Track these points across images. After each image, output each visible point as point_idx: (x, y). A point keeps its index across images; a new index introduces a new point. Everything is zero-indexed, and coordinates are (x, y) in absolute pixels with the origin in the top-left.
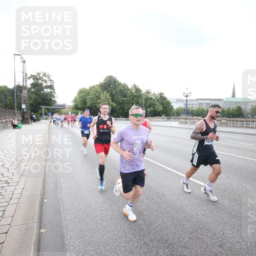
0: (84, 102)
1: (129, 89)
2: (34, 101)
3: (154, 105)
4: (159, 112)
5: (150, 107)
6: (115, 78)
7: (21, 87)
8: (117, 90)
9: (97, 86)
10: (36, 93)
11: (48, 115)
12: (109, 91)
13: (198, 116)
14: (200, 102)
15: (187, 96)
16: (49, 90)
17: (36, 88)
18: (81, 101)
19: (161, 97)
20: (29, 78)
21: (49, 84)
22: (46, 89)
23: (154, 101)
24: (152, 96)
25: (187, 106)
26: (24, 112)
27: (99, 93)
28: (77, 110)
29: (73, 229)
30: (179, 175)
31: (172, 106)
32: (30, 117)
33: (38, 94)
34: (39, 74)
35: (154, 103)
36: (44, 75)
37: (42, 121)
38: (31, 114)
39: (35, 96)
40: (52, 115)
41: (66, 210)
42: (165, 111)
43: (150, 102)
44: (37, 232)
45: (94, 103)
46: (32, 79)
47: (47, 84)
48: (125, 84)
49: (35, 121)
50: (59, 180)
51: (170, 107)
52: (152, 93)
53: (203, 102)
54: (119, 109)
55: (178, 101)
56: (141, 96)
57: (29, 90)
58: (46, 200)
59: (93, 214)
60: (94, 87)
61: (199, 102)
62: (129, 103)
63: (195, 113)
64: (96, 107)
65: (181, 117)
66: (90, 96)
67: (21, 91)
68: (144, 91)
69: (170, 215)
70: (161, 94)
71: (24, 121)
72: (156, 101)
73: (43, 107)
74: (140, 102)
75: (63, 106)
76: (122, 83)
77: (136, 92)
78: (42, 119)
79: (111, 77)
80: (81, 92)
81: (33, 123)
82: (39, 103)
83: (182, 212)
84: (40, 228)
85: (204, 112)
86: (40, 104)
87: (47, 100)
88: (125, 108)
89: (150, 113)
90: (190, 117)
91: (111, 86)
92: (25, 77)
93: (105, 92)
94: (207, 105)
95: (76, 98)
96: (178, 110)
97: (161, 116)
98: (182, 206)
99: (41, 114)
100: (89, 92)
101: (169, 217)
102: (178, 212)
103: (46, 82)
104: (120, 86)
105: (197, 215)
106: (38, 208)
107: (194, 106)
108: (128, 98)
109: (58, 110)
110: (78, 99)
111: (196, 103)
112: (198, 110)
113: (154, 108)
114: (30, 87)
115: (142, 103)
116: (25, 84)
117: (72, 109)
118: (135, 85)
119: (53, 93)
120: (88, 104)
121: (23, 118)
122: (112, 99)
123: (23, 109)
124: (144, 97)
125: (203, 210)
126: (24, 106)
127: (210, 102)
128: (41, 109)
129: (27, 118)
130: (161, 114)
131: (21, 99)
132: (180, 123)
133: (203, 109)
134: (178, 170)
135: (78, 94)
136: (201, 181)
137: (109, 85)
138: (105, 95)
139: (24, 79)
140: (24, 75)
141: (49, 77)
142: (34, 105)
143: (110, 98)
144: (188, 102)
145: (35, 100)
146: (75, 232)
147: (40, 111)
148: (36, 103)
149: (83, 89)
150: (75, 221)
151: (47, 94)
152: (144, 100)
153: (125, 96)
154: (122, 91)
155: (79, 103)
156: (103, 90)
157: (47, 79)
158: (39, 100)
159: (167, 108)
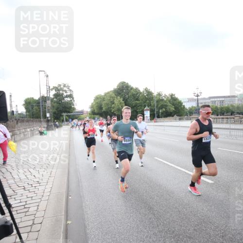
1: (141, 93)
2: (56, 110)
3: (166, 106)
4: (171, 113)
5: (162, 109)
6: (128, 83)
7: (46, 98)
8: (130, 94)
9: (111, 92)
10: (58, 103)
11: (69, 121)
12: (122, 95)
14: (213, 100)
15: (198, 96)
16: (69, 99)
17: (58, 98)
18: (97, 106)
19: (172, 98)
21: (69, 94)
22: (67, 98)
23: (165, 102)
24: (164, 98)
25: (198, 106)
26: (48, 120)
27: (113, 97)
28: (94, 114)
31: (184, 106)
32: (54, 124)
33: (60, 103)
34: (60, 85)
35: (166, 104)
36: (64, 86)
38: (54, 122)
39: (58, 105)
40: (72, 120)
42: (178, 111)
43: (161, 103)
45: (108, 108)
46: (54, 90)
47: (67, 94)
48: (137, 89)
49: (57, 127)
50: (81, 180)
51: (182, 107)
52: (163, 95)
53: (216, 99)
55: (190, 100)
56: (153, 98)
57: (52, 100)
58: (70, 197)
60: (108, 93)
61: (211, 100)
62: (141, 106)
64: (111, 111)
66: (105, 102)
67: (46, 102)
68: (155, 94)
70: (172, 95)
71: (48, 129)
72: (168, 102)
73: (64, 114)
74: (152, 104)
75: (82, 112)
76: (134, 87)
77: (147, 95)
78: (64, 125)
79: (123, 83)
80: (97, 98)
82: (60, 111)
85: (218, 110)
86: (62, 112)
87: (67, 108)
88: (138, 111)
89: (162, 113)
91: (124, 91)
92: (49, 90)
93: (119, 97)
94: (220, 103)
95: (92, 104)
96: (191, 109)
97: (173, 116)
99: (63, 121)
100: (104, 98)
103: (66, 92)
104: (132, 91)
106: (64, 206)
108: (141, 101)
109: (77, 116)
110: (95, 104)
111: (209, 101)
113: (166, 109)
114: (52, 97)
115: (154, 105)
116: (48, 95)
117: (90, 114)
118: (146, 88)
119: (73, 101)
120: (104, 109)
121: (48, 125)
122: (125, 103)
123: (48, 117)
124: (155, 99)
126: (48, 115)
127: (223, 99)
128: (62, 116)
129: (51, 125)
130: (173, 114)
131: (45, 108)
133: (217, 107)
135: (94, 100)
136: (209, 179)
137: (122, 90)
138: (119, 100)
139: (47, 91)
140: (48, 87)
141: (68, 87)
142: (57, 112)
143: (123, 102)
144: (199, 101)
145: (58, 108)
147: (62, 118)
149: (98, 95)
151: (68, 103)
152: (155, 102)
153: (137, 100)
154: (135, 94)
155: (95, 108)
156: (117, 96)
157: (67, 89)
158: (61, 108)
159: (180, 108)
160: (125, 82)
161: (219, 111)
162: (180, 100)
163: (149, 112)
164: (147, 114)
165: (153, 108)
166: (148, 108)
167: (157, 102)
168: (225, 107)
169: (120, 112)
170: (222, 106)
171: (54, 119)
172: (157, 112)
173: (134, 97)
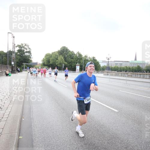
0: (49, 61)
1: (75, 54)
6: (67, 48)
7: (12, 52)
8: (68, 55)
9: (56, 52)
11: (27, 68)
12: (63, 55)
13: (115, 71)
14: (116, 63)
15: (109, 59)
16: (28, 54)
17: (20, 53)
18: (46, 60)
19: (93, 59)
20: (16, 47)
21: (28, 50)
22: (26, 53)
24: (88, 59)
25: (108, 65)
26: (13, 67)
27: (57, 56)
28: (44, 65)
29: (39, 137)
30: (102, 105)
31: (100, 65)
32: (16, 70)
33: (21, 56)
34: (22, 44)
36: (25, 45)
37: (23, 72)
38: (17, 68)
39: (20, 57)
40: (29, 68)
41: (35, 125)
44: (17, 138)
45: (54, 62)
46: (18, 47)
47: (27, 50)
48: (72, 52)
50: (32, 107)
52: (88, 57)
53: (118, 63)
54: (69, 65)
55: (104, 62)
56: (82, 58)
57: (16, 54)
58: (23, 119)
59: (51, 127)
60: (54, 53)
62: (75, 62)
63: (113, 69)
64: (55, 64)
65: (105, 71)
66: (52, 58)
67: (12, 54)
68: (83, 56)
69: (96, 129)
70: (94, 58)
71: (13, 72)
73: (24, 64)
74: (81, 62)
75: (36, 64)
77: (79, 56)
78: (23, 71)
79: (64, 47)
80: (47, 55)
81: (18, 73)
82: (21, 61)
83: (104, 127)
84: (19, 136)
86: (22, 62)
87: (26, 60)
88: (72, 65)
90: (110, 71)
91: (65, 52)
92: (14, 46)
93: (61, 56)
94: (120, 65)
95: (44, 59)
96: (103, 67)
98: (104, 123)
99: (23, 68)
100: (51, 56)
101: (96, 130)
102: (102, 127)
103: (26, 49)
104: (70, 53)
105: (113, 129)
106: (18, 124)
107: (113, 65)
108: (74, 60)
109: (33, 66)
110: (45, 59)
111: (114, 63)
112: (115, 67)
114: (17, 52)
115: (83, 63)
116: (14, 50)
117: (41, 65)
118: (79, 52)
119: (30, 55)
120: (51, 62)
121: (12, 70)
123: (12, 65)
124: (83, 59)
125: (116, 126)
126: (13, 63)
127: (122, 63)
128: (23, 65)
129: (15, 70)
131: (11, 59)
132: (104, 75)
133: (118, 67)
134: (102, 102)
135: (45, 56)
136: (115, 109)
137: (63, 52)
138: (61, 58)
139: (13, 47)
140: (14, 45)
141: (28, 46)
142: (19, 62)
143: (64, 59)
144: (109, 63)
146: (40, 138)
147: (22, 66)
148: (20, 61)
149: (48, 53)
150: (40, 132)
151: (27, 56)
152: (83, 61)
153: (72, 58)
154: (71, 55)
155: (45, 61)
156: (60, 55)
157: (27, 47)
158: (22, 60)
159: (97, 66)
160: (65, 47)
161: (119, 69)
162: (98, 61)
163: (79, 67)
164: (78, 68)
165: (82, 65)
166: (79, 64)
167: (84, 61)
168: (123, 68)
169: (61, 65)
170: (121, 67)
171: (17, 66)
172: (84, 67)
173: (71, 57)
